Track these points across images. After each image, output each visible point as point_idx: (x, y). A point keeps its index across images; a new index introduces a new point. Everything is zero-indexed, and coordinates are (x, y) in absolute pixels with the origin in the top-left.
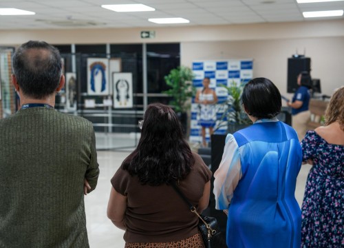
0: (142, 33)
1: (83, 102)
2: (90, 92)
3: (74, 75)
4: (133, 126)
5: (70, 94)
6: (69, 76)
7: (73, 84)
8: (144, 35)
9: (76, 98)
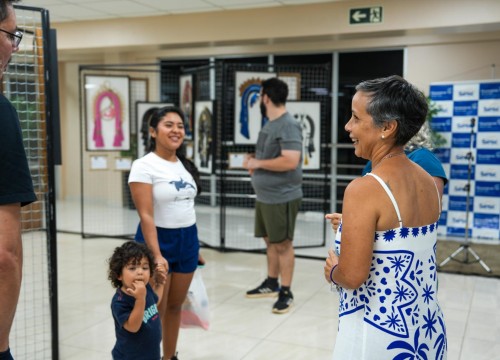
0: (353, 12)
1: (225, 157)
2: (240, 139)
3: (209, 105)
4: (322, 201)
5: (201, 142)
6: (200, 107)
7: (208, 123)
8: (357, 16)
9: (212, 149)
